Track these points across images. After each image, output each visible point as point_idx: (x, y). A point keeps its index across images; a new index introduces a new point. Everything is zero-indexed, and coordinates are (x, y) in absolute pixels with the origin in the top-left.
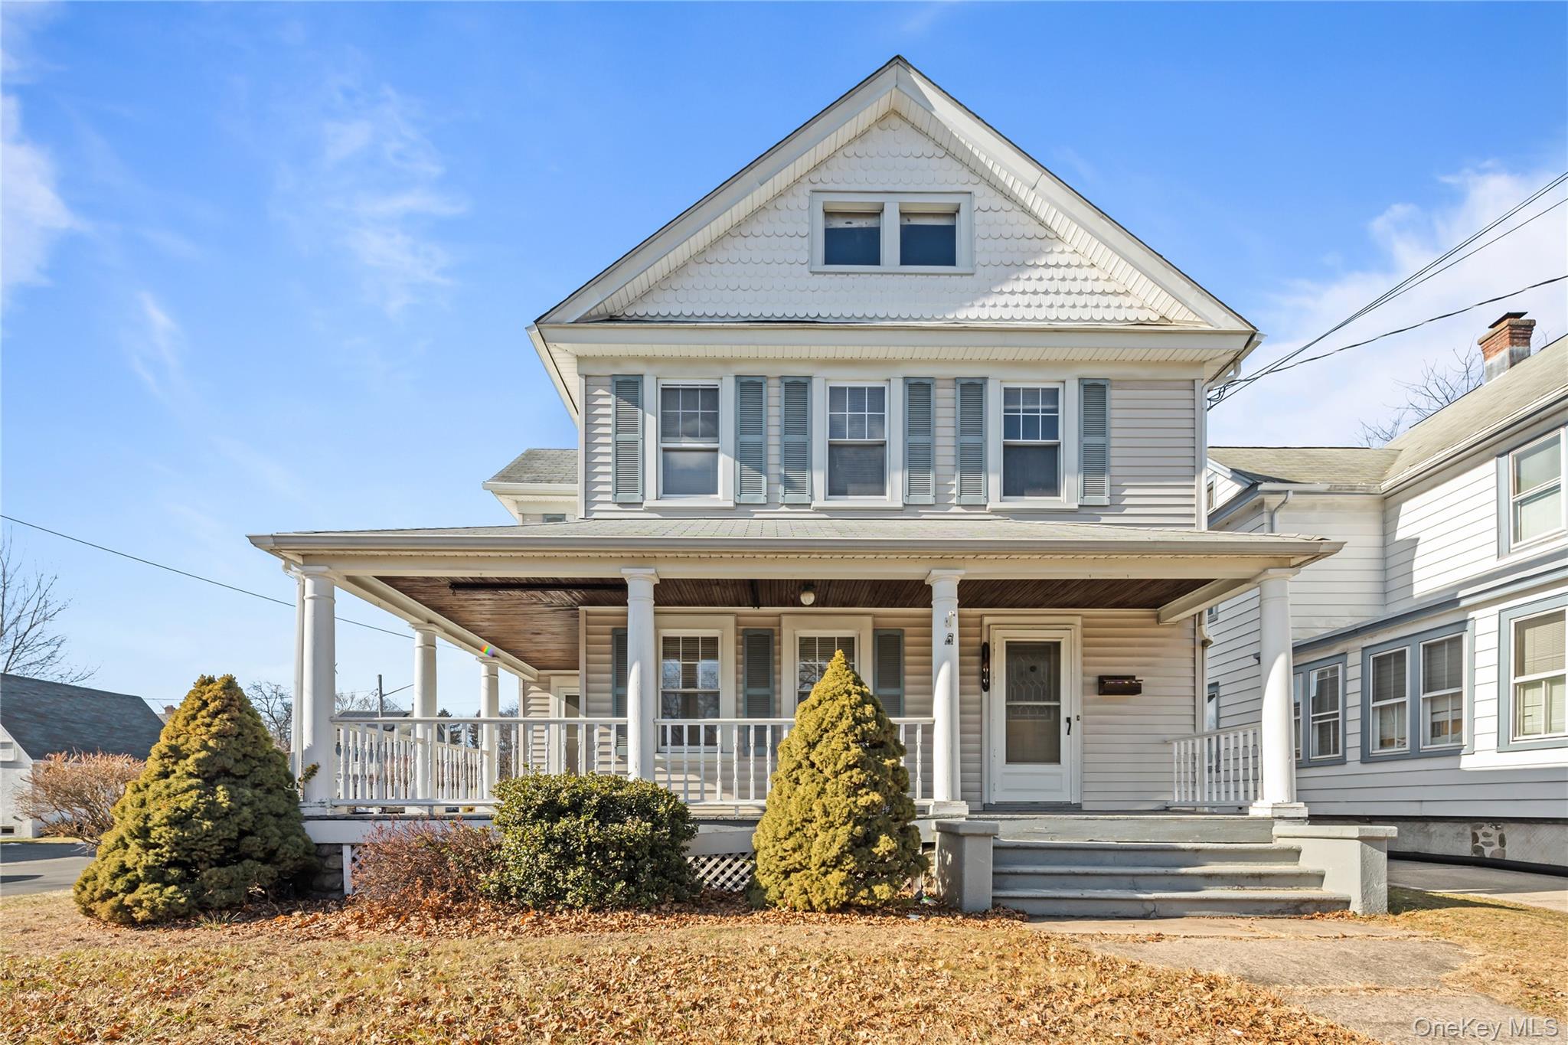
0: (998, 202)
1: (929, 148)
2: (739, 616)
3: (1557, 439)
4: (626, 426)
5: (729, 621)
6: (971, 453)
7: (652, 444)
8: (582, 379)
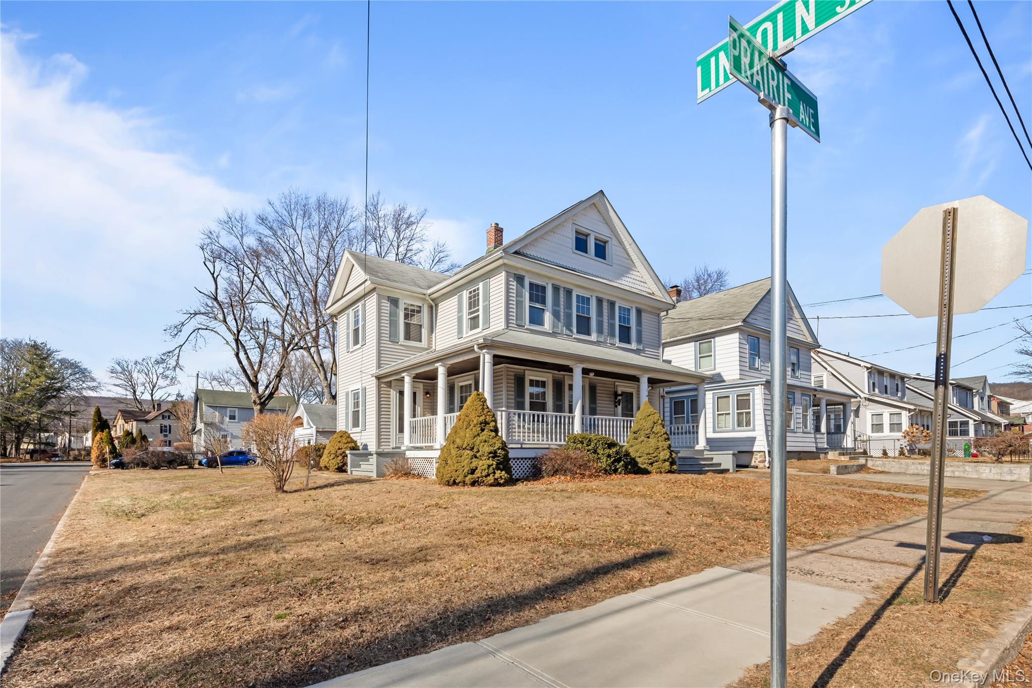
0: (617, 243)
2: (553, 374)
3: (711, 341)
4: (519, 295)
5: (551, 375)
6: (612, 326)
7: (527, 303)
8: (504, 272)
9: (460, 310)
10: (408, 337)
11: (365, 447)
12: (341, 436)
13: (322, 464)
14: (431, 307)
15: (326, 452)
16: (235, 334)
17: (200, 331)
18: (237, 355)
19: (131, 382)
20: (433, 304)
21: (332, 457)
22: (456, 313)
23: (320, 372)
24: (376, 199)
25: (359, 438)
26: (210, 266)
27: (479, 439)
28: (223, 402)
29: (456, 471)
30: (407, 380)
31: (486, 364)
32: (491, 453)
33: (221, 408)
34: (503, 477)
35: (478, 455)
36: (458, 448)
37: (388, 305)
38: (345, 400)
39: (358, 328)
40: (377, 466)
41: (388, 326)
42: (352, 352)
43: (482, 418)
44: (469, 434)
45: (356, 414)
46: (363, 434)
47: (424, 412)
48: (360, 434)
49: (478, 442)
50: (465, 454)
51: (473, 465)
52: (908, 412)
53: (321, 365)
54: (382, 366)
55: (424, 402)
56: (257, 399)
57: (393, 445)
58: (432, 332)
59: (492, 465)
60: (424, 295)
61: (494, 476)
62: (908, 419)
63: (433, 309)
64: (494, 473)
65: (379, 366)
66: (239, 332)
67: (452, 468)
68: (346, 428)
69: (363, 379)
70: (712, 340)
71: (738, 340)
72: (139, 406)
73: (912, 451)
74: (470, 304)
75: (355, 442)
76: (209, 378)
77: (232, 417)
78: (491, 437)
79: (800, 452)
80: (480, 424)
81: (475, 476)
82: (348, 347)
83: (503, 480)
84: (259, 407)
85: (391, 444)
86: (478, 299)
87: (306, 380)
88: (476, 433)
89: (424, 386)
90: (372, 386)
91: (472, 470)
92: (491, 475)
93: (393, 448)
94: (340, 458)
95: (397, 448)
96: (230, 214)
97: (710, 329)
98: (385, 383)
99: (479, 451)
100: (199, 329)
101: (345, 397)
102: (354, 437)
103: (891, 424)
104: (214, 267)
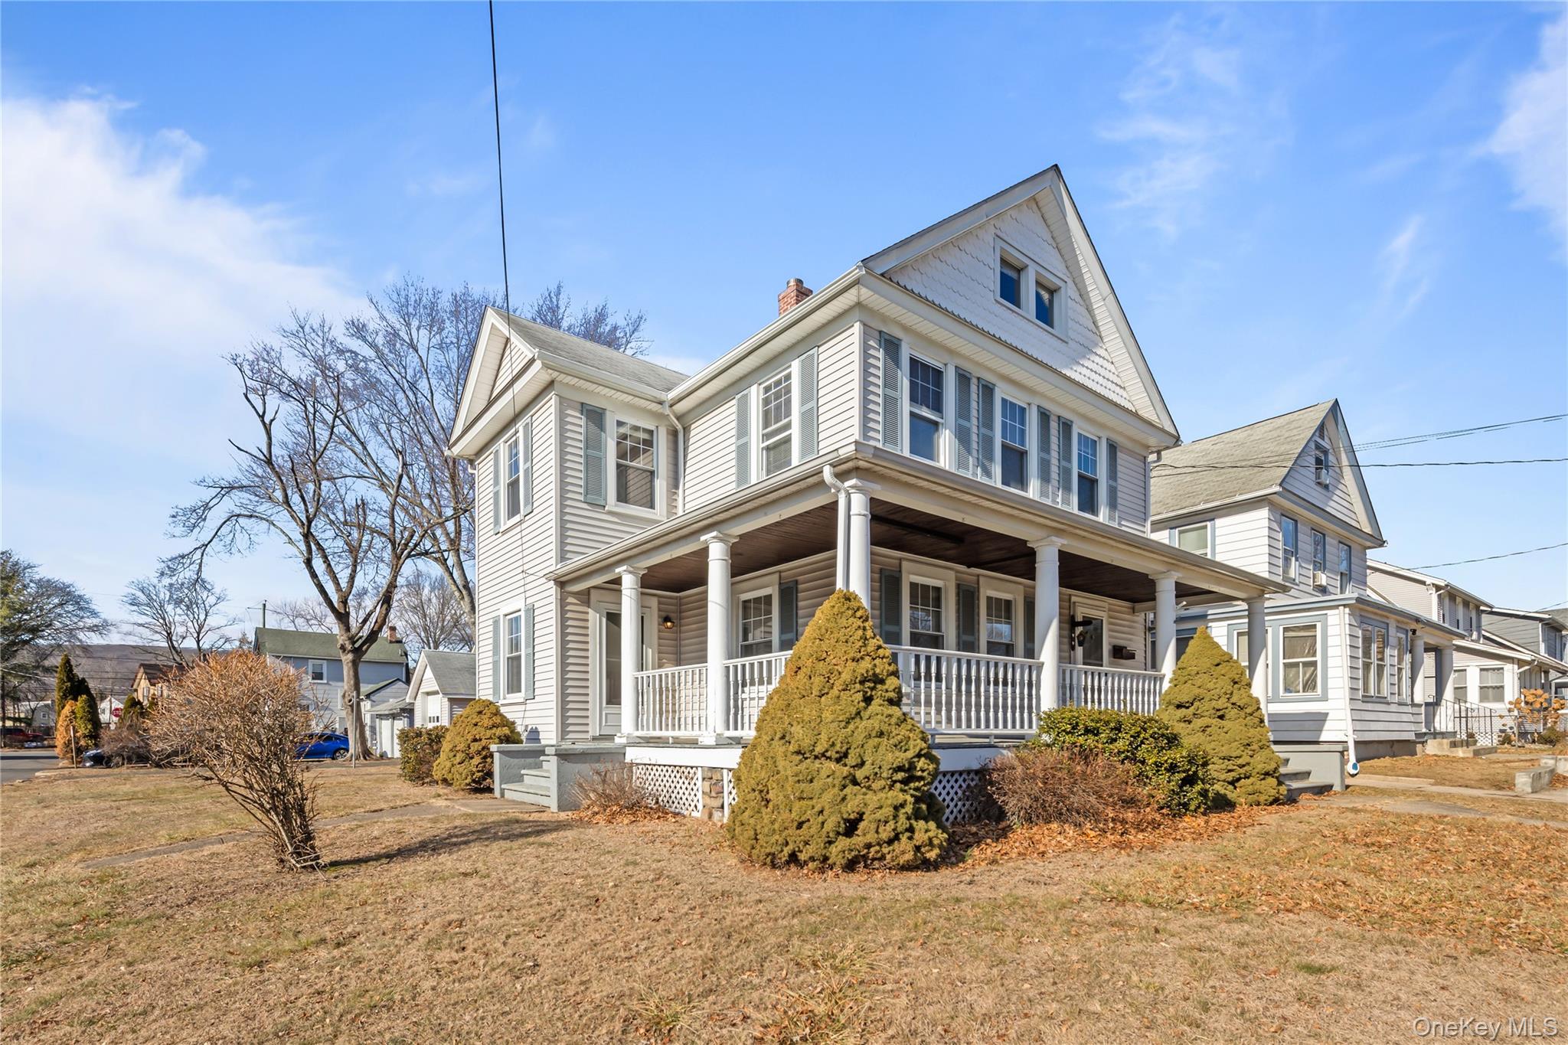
0: (1076, 296)
1: (1047, 236)
2: (957, 572)
3: (1205, 527)
4: (890, 383)
5: (952, 575)
6: (1066, 473)
7: (906, 407)
8: (857, 325)
9: (743, 429)
10: (623, 497)
11: (534, 736)
12: (480, 713)
13: (437, 774)
14: (674, 434)
15: (446, 746)
16: (303, 524)
17: (240, 520)
18: (308, 562)
19: (164, 619)
20: (679, 427)
21: (458, 759)
22: (733, 440)
23: (463, 598)
24: (554, 300)
25: (521, 715)
26: (258, 402)
27: (863, 725)
28: (302, 650)
29: (800, 826)
30: (629, 582)
31: (854, 519)
32: (900, 769)
33: (299, 661)
34: (936, 842)
35: (860, 774)
36: (798, 753)
37: (582, 422)
38: (491, 634)
39: (518, 479)
40: (559, 785)
41: (582, 468)
42: (505, 532)
43: (866, 665)
44: (830, 711)
45: (514, 663)
46: (529, 707)
47: (659, 659)
48: (522, 707)
49: (859, 737)
50: (824, 773)
51: (850, 808)
52: (1516, 667)
53: (464, 587)
54: (568, 556)
55: (660, 638)
56: (347, 642)
57: (594, 730)
58: (676, 487)
59: (902, 806)
60: (661, 403)
61: (910, 838)
62: (1516, 678)
63: (678, 438)
64: (911, 829)
65: (562, 557)
66: (310, 522)
67: (785, 815)
68: (494, 694)
69: (528, 587)
70: (1208, 523)
71: (1266, 523)
72: (178, 659)
73: (1523, 735)
74: (766, 414)
75: (511, 725)
76: (290, 613)
77: (318, 676)
78: (894, 720)
79: (1393, 742)
80: (862, 683)
81: (858, 840)
82: (497, 522)
83: (937, 851)
84: (350, 656)
85: (590, 728)
86: (788, 402)
87: (448, 618)
88: (854, 710)
89: (660, 603)
90: (547, 598)
91: (846, 821)
92: (904, 838)
93: (594, 739)
94: (477, 760)
95: (602, 738)
96: (302, 319)
97: (1207, 501)
98: (576, 594)
99: (863, 763)
100: (238, 516)
101: (491, 628)
102: (511, 714)
103: (1481, 688)
104: (264, 403)
